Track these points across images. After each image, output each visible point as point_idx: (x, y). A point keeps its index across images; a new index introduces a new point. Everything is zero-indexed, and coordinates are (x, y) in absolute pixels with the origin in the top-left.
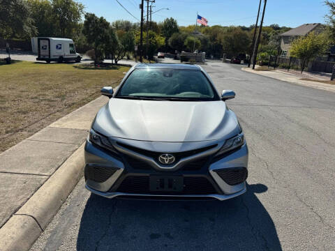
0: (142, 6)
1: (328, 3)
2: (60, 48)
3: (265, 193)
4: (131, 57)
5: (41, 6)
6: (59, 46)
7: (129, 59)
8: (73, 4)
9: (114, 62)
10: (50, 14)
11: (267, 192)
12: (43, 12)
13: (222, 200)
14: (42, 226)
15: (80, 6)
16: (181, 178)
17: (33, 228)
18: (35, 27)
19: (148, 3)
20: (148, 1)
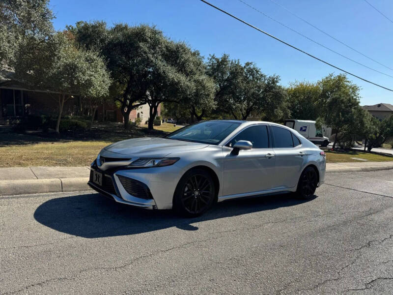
2: (305, 130)
5: (310, 91)
6: (304, 129)
8: (346, 87)
13: (117, 201)
14: (64, 189)
15: (353, 88)
16: (101, 175)
17: (56, 186)
18: (289, 111)
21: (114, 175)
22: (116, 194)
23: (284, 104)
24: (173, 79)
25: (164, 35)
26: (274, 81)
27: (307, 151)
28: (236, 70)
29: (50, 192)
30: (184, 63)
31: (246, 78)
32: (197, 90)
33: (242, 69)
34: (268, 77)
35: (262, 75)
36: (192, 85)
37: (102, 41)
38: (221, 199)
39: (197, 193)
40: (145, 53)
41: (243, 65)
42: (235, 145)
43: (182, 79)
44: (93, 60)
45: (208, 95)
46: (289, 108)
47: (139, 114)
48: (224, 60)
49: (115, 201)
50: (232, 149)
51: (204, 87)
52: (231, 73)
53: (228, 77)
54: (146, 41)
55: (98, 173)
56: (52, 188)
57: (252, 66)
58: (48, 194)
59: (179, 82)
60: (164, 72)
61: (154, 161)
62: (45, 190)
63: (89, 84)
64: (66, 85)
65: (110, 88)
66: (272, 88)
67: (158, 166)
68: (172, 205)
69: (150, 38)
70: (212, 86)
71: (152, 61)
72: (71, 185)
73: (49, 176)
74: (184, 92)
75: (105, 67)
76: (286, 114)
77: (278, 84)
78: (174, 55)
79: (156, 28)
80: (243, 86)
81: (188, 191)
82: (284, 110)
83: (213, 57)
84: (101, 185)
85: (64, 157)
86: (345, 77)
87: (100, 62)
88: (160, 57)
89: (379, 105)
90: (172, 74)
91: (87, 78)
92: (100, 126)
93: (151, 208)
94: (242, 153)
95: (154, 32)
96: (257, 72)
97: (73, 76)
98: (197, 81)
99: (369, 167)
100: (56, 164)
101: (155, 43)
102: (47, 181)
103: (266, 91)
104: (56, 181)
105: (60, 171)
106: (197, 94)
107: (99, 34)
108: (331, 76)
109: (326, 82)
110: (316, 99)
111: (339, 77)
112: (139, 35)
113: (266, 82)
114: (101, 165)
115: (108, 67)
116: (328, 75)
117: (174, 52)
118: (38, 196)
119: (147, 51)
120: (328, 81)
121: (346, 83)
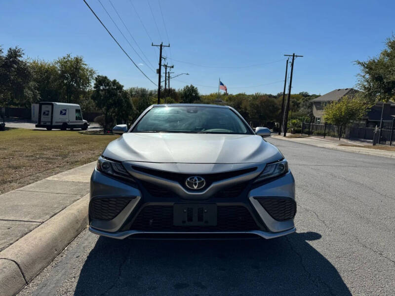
0: (159, 71)
1: (359, 63)
2: (65, 114)
3: (319, 240)
5: (47, 71)
6: (64, 112)
8: (83, 70)
10: (55, 80)
11: (321, 240)
12: (48, 78)
15: (90, 72)
16: (213, 207)
18: (38, 92)
19: (166, 69)
20: (166, 66)
21: (251, 199)
46: (36, 88)
77: (20, 59)
84: (211, 223)
86: (81, 60)
108: (69, 56)
109: (64, 63)
111: (77, 59)
116: (66, 56)
120: (66, 62)
121: (83, 65)
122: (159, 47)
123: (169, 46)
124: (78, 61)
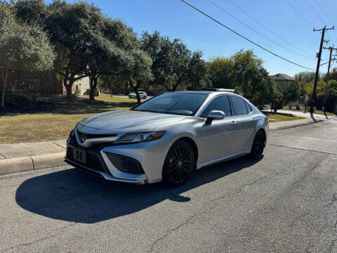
0: (319, 55)
4: (301, 107)
7: (298, 109)
8: (253, 60)
9: (273, 111)
13: (107, 178)
14: (36, 167)
15: (258, 62)
16: (84, 153)
17: (27, 164)
18: (211, 81)
19: (331, 51)
20: (331, 49)
21: (101, 152)
22: (104, 171)
23: (206, 76)
24: (113, 53)
25: (102, 12)
26: (197, 56)
27: (257, 117)
28: (167, 45)
29: (21, 171)
30: (121, 38)
31: (175, 53)
32: (136, 63)
33: (172, 45)
34: (192, 52)
35: (187, 51)
36: (131, 58)
37: (42, 16)
38: (199, 166)
39: (180, 163)
40: (86, 28)
41: (172, 42)
42: (209, 116)
43: (122, 52)
44: (38, 35)
45: (146, 68)
46: (210, 78)
47: (77, 86)
48: (156, 36)
49: (104, 178)
50: (206, 119)
51: (142, 61)
52: (162, 48)
53: (160, 52)
54: (85, 17)
55: (80, 151)
56: (23, 167)
57: (179, 43)
58: (20, 173)
59: (119, 56)
60: (104, 47)
61: (142, 136)
62: (16, 170)
63: (35, 58)
64: (11, 59)
65: (55, 62)
66: (197, 61)
67: (147, 140)
68: (161, 178)
69: (90, 14)
70: (148, 60)
71: (93, 36)
72: (42, 162)
73: (17, 154)
74: (124, 65)
75: (48, 42)
76: (208, 84)
77: (201, 58)
78: (112, 31)
79: (95, 6)
80: (172, 59)
81: (173, 162)
82: (207, 81)
83: (146, 34)
84: (85, 162)
85: (24, 132)
86: (252, 53)
87: (44, 36)
88: (100, 33)
89: (278, 75)
90: (112, 48)
91: (33, 52)
92: (43, 98)
93: (143, 182)
94: (214, 123)
95: (93, 9)
96: (184, 47)
97: (19, 51)
98: (135, 55)
99: (282, 126)
100: (18, 141)
101: (95, 20)
102: (17, 160)
103: (191, 64)
104: (26, 159)
105: (27, 148)
106: (136, 68)
107: (39, 8)
108: (242, 51)
109: (238, 57)
110: (230, 71)
111: (248, 52)
112: (79, 11)
113: (191, 57)
114: (83, 142)
115: (51, 41)
116: (239, 51)
117: (113, 28)
118: (11, 177)
119: (88, 26)
120: (239, 56)
121: (253, 57)
122: (322, 31)
123: (333, 29)
124: (249, 54)
